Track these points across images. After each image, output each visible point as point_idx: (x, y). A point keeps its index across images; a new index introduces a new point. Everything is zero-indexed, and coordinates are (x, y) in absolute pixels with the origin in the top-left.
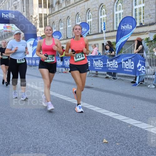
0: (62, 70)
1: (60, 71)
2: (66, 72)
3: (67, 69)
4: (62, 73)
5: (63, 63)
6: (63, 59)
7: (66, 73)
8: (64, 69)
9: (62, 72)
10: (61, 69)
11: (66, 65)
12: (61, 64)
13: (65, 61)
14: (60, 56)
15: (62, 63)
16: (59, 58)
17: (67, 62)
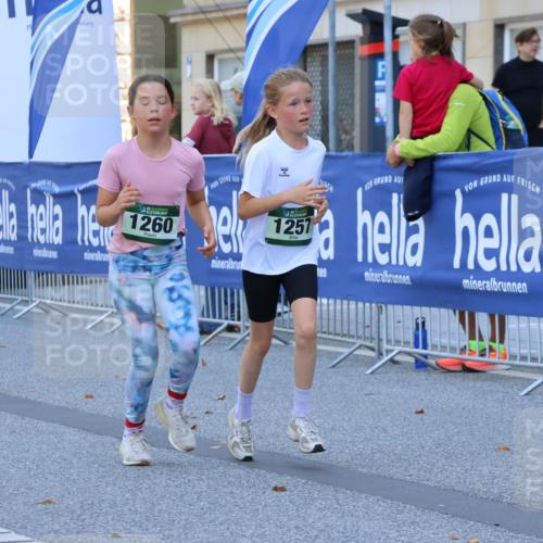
0: (421, 336)
1: (400, 347)
2: (473, 359)
4: (422, 375)
5: (441, 238)
6: (442, 182)
7: (467, 370)
8: (444, 325)
9: (421, 364)
10: (402, 318)
11: (479, 272)
13: (463, 220)
15: (419, 239)
16: (387, 179)
17: (489, 233)
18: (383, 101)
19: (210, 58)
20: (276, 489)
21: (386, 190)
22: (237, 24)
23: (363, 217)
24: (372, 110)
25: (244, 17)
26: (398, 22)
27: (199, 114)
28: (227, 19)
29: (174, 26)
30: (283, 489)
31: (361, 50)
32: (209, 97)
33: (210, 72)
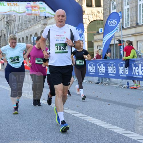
0: (128, 84)
1: (125, 85)
2: (135, 87)
3: (136, 82)
4: (128, 89)
5: (131, 70)
6: (130, 63)
7: (134, 88)
8: (131, 82)
9: (128, 88)
10: (125, 81)
11: (136, 75)
12: (127, 73)
13: (134, 68)
14: (125, 58)
15: (128, 70)
16: (123, 62)
17: (137, 69)
18: (122, 52)
19: (98, 46)
20: (109, 105)
21: (123, 64)
22: (101, 42)
23: (120, 67)
24: (120, 53)
25: (102, 41)
26: (123, 41)
27: (97, 54)
28: (100, 41)
29: (93, 42)
30: (110, 105)
31: (118, 45)
32: (98, 51)
33: (98, 48)
